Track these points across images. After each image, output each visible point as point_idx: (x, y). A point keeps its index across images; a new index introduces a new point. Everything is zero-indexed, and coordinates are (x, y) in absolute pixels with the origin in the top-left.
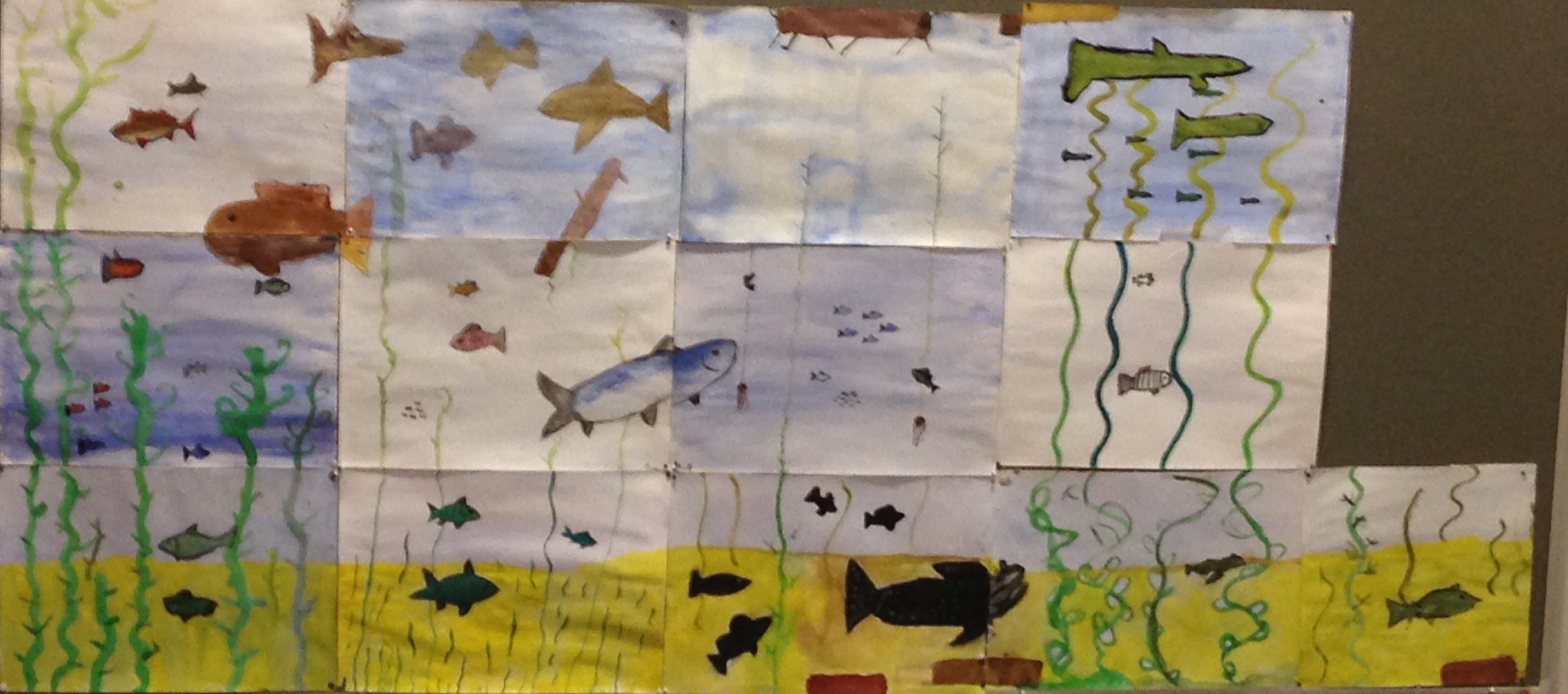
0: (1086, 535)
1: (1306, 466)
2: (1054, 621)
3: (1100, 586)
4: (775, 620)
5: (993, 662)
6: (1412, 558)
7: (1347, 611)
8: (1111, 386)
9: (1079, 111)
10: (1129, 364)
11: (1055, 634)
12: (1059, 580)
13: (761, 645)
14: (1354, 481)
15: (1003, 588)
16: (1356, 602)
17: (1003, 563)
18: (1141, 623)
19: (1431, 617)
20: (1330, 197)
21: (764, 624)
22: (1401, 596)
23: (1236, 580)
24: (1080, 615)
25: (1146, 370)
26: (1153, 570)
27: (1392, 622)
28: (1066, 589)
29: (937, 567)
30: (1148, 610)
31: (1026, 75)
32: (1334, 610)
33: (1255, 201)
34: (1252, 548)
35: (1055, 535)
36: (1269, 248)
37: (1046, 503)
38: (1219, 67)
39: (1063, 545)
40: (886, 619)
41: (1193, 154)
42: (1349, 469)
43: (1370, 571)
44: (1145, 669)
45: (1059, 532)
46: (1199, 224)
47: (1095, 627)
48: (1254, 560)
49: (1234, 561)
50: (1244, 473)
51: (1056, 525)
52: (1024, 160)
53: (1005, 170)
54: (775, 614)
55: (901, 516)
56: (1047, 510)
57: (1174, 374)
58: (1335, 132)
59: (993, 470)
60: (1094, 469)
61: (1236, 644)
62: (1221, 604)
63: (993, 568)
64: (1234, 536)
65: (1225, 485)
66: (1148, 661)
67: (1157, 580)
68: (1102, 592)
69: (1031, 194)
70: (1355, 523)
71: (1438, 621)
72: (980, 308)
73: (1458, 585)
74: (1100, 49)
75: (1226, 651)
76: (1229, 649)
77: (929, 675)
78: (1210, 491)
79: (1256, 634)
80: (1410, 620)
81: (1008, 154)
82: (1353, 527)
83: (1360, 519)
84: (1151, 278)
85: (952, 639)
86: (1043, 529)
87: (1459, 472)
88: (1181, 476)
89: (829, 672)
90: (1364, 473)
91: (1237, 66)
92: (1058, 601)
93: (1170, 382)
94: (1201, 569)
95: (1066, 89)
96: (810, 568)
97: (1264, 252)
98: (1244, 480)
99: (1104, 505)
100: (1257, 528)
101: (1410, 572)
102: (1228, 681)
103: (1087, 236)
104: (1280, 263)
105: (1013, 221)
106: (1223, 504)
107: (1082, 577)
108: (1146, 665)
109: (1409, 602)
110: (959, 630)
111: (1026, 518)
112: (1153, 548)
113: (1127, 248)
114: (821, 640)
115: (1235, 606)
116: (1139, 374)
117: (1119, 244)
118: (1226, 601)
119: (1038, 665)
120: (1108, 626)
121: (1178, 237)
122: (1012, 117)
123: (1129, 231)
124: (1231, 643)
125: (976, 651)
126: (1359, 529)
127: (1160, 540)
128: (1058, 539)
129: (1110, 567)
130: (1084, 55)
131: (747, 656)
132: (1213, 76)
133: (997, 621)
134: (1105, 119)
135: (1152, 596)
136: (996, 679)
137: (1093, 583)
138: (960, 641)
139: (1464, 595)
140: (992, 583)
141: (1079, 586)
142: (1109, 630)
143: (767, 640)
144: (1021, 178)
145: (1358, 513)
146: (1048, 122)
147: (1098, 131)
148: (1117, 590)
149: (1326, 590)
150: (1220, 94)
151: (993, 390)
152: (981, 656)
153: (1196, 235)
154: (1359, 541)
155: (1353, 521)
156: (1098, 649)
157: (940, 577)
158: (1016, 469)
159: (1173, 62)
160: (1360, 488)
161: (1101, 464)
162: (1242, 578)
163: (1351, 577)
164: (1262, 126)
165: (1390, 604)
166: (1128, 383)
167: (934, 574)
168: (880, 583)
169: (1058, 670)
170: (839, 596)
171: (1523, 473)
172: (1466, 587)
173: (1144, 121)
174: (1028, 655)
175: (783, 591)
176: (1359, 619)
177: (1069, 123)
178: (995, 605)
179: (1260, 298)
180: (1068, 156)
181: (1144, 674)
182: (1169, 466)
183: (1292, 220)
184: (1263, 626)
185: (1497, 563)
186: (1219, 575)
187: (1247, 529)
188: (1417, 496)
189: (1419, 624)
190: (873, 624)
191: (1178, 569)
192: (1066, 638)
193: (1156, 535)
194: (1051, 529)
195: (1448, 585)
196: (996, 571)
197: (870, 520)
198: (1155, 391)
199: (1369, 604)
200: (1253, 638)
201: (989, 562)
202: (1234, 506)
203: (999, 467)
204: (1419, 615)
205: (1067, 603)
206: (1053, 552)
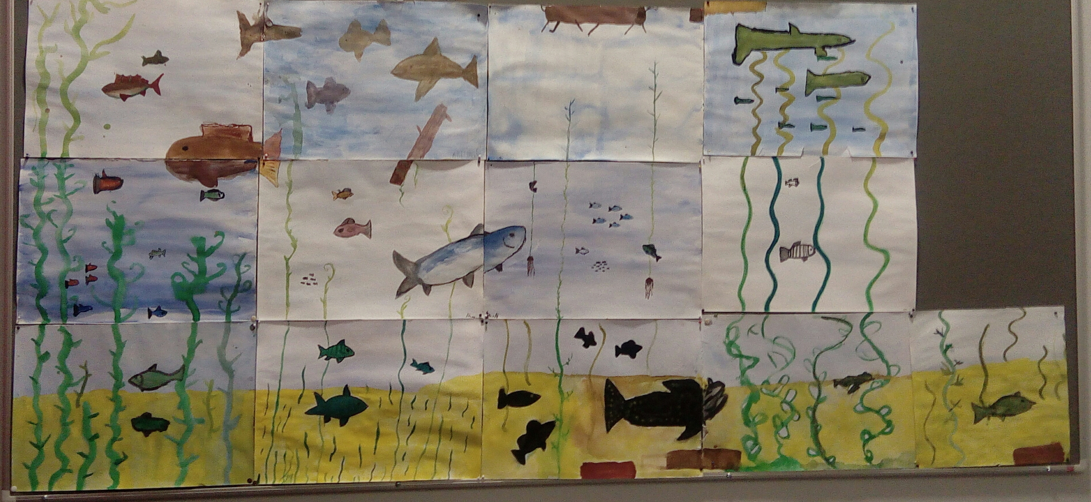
0: (764, 360)
1: (910, 310)
2: (747, 422)
3: (777, 396)
4: (557, 424)
5: (707, 451)
6: (987, 376)
7: (945, 412)
8: (775, 255)
9: (743, 70)
10: (786, 240)
11: (748, 431)
12: (749, 392)
13: (548, 441)
14: (943, 320)
15: (711, 398)
16: (951, 406)
17: (710, 380)
18: (806, 422)
19: (1003, 416)
20: (911, 126)
21: (551, 426)
22: (982, 401)
23: (868, 391)
24: (765, 418)
25: (797, 244)
26: (811, 384)
27: (977, 420)
28: (753, 398)
29: (665, 384)
30: (810, 413)
31: (708, 47)
32: (935, 412)
33: (862, 129)
34: (876, 367)
35: (744, 360)
36: (874, 159)
37: (737, 337)
38: (833, 41)
39: (750, 367)
40: (633, 422)
41: (819, 98)
42: (938, 312)
43: (959, 383)
44: (809, 455)
45: (748, 358)
46: (827, 145)
47: (775, 426)
48: (879, 376)
49: (866, 377)
50: (869, 314)
51: (744, 353)
52: (709, 103)
53: (698, 110)
54: (558, 420)
55: (640, 348)
56: (737, 342)
57: (816, 246)
58: (912, 82)
59: (700, 315)
60: (767, 312)
61: (872, 437)
62: (859, 408)
63: (703, 384)
64: (864, 359)
65: (856, 323)
66: (813, 450)
67: (815, 391)
68: (777, 400)
69: (715, 126)
70: (946, 349)
71: (1008, 419)
72: (686, 203)
73: (1019, 392)
74: (755, 30)
75: (866, 442)
76: (867, 440)
77: (664, 463)
78: (847, 327)
79: (885, 429)
80: (989, 419)
81: (698, 99)
82: (945, 352)
83: (949, 347)
84: (797, 180)
85: (679, 435)
86: (736, 356)
87: (1014, 313)
88: (826, 317)
89: (596, 461)
90: (949, 314)
91: (844, 40)
92: (748, 407)
93: (814, 252)
94: (844, 383)
95: (734, 56)
96: (580, 385)
97: (870, 163)
98: (868, 320)
99: (776, 338)
100: (880, 354)
101: (985, 384)
102: (868, 464)
103: (753, 154)
104: (880, 170)
105: (704, 144)
106: (856, 335)
107: (764, 390)
108: (812, 452)
109: (987, 405)
110: (683, 429)
111: (724, 348)
112: (812, 370)
113: (781, 162)
114: (589, 437)
115: (869, 410)
116: (793, 247)
117: (775, 158)
118: (863, 406)
119: (738, 454)
120: (783, 424)
121: (812, 153)
122: (700, 75)
123: (781, 149)
124: (868, 436)
125: (694, 444)
126: (949, 353)
127: (815, 363)
128: (747, 363)
129: (782, 382)
130: (744, 34)
131: (539, 450)
132: (830, 47)
133: (707, 422)
134: (761, 76)
135: (813, 402)
136: (710, 465)
137: (772, 394)
138: (683, 437)
139: (1024, 400)
140: (704, 394)
141: (762, 396)
142: (785, 428)
143: (552, 438)
144: (707, 115)
145: (947, 342)
146: (725, 78)
147: (757, 84)
148: (789, 399)
149: (930, 398)
150: (834, 58)
151: (697, 259)
152: (699, 447)
153: (825, 152)
154: (949, 361)
155: (944, 347)
156: (778, 442)
157: (669, 391)
158: (716, 314)
159: (802, 39)
160: (947, 325)
161: (771, 310)
162: (872, 389)
163: (946, 388)
164: (864, 79)
165: (974, 406)
166: (786, 253)
167: (664, 389)
168: (628, 396)
169: (751, 457)
170: (601, 405)
171: (1056, 313)
172: (1024, 394)
173: (787, 77)
174: (731, 446)
175: (562, 402)
176: (953, 418)
177: (737, 78)
178: (706, 410)
179: (869, 194)
180: (737, 100)
181: (811, 459)
182: (817, 310)
183: (887, 141)
184: (889, 423)
185: (1045, 378)
186: (856, 388)
187: (874, 355)
188: (986, 329)
189: (995, 421)
190: (624, 425)
191: (828, 383)
192: (756, 434)
193: (813, 359)
194: (741, 356)
195: (1012, 393)
196: (706, 386)
197: (619, 351)
198: (805, 259)
199: (960, 407)
200: (883, 433)
201: (701, 379)
202: (863, 339)
203: (703, 312)
204: (994, 414)
205: (755, 408)
206: (743, 373)
